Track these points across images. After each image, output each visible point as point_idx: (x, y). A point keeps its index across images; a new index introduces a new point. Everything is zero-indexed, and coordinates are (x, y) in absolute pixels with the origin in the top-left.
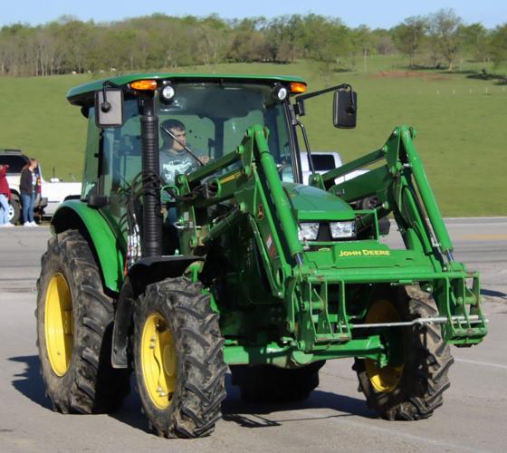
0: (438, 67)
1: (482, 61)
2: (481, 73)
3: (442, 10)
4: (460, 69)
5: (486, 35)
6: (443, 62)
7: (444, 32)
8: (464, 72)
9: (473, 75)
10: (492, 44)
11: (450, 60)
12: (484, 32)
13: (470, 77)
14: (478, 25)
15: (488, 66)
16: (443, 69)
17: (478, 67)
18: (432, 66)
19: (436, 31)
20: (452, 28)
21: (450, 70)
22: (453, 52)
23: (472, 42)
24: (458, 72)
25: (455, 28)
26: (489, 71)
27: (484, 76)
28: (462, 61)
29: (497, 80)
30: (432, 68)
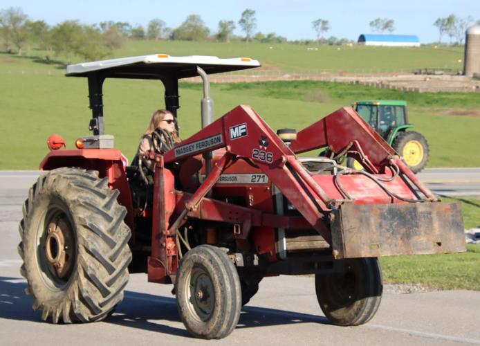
0: (9, 52)
1: (46, 49)
2: (45, 59)
3: (12, 8)
4: (28, 55)
5: (49, 30)
6: (13, 48)
7: (14, 24)
8: (31, 58)
9: (38, 60)
10: (54, 37)
11: (20, 47)
12: (48, 27)
13: (36, 61)
14: (43, 21)
15: (51, 54)
16: (13, 53)
17: (43, 54)
18: (3, 50)
19: (7, 24)
20: (20, 22)
21: (20, 55)
22: (21, 40)
23: (38, 34)
24: (26, 57)
25: (23, 23)
26: (52, 58)
27: (48, 62)
28: (29, 49)
29: (57, 65)
30: (4, 53)
